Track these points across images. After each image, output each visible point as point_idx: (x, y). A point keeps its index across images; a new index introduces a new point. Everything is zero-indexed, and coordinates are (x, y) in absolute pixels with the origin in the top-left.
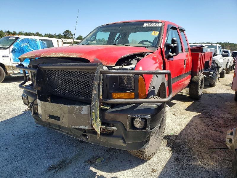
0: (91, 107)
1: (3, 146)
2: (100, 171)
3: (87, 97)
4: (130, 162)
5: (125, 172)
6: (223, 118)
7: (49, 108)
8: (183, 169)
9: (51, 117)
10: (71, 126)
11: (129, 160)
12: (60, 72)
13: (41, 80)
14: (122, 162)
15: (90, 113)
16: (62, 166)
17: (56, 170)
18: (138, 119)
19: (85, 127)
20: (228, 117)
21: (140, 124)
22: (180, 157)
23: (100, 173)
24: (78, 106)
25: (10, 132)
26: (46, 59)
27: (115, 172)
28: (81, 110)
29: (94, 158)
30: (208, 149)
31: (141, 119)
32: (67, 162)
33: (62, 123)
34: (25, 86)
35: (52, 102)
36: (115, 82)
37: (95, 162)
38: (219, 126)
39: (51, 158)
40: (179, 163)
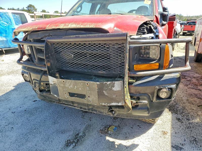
0: (124, 82)
1: (6, 126)
2: (117, 140)
3: (109, 71)
4: (140, 127)
5: (139, 137)
6: (194, 78)
7: (70, 85)
8: (188, 128)
9: (72, 95)
10: (101, 104)
11: (138, 126)
12: (73, 45)
13: (50, 55)
14: (132, 128)
15: (123, 89)
16: (78, 140)
17: (74, 144)
18: (165, 90)
19: (118, 103)
20: (197, 76)
21: (166, 94)
22: (180, 117)
23: (118, 142)
24: (109, 83)
25: (8, 110)
26: (51, 31)
27: (131, 139)
28: (114, 87)
29: (105, 127)
30: (198, 106)
31: (167, 89)
32: (80, 134)
33: (88, 101)
34: (23, 62)
35: (61, 78)
36: (136, 53)
37: (108, 131)
38: (195, 85)
39: (63, 132)
40: (182, 122)
